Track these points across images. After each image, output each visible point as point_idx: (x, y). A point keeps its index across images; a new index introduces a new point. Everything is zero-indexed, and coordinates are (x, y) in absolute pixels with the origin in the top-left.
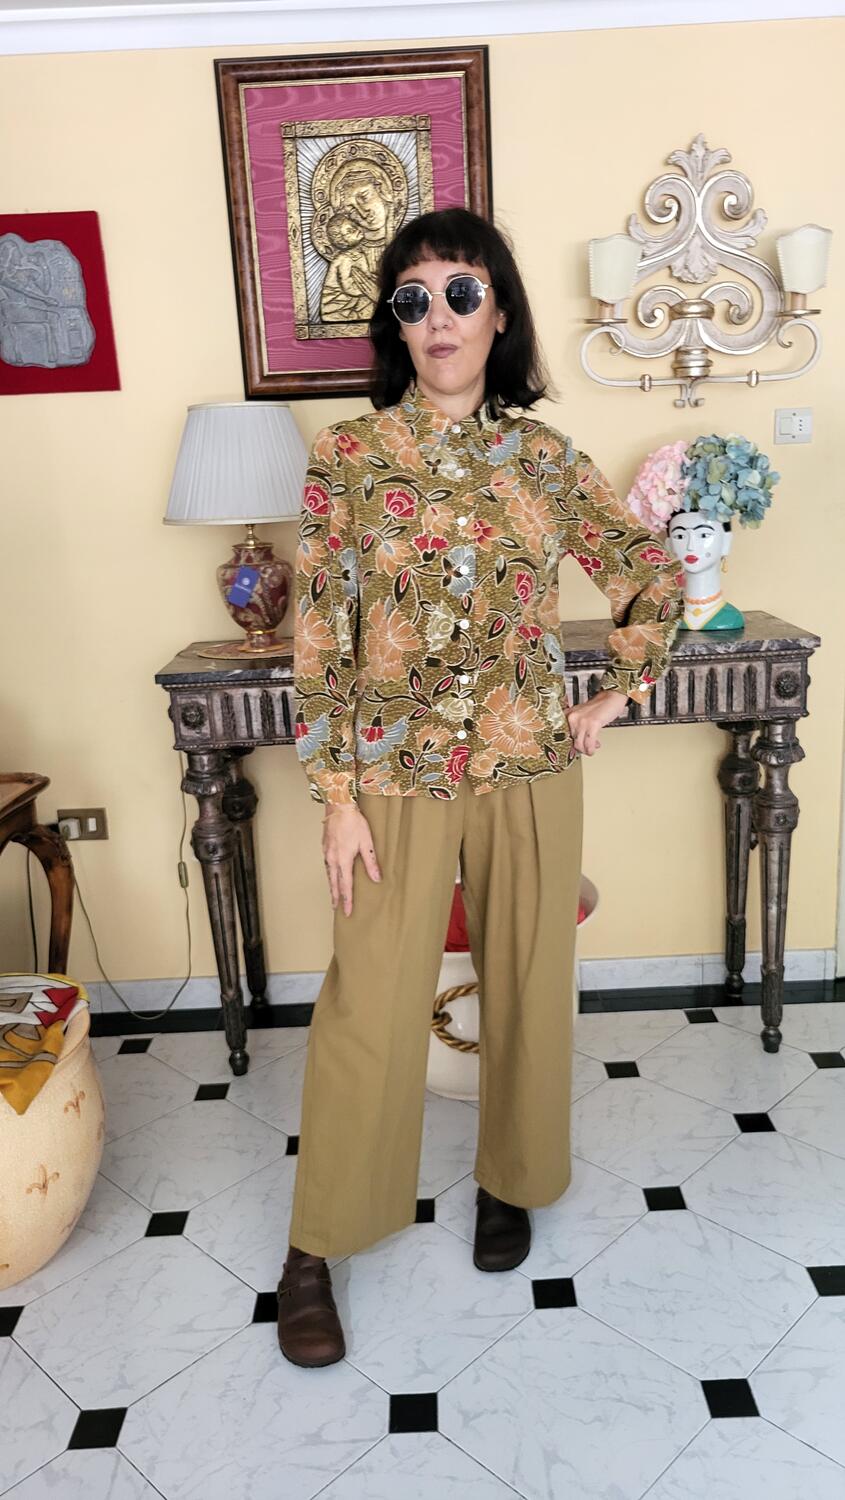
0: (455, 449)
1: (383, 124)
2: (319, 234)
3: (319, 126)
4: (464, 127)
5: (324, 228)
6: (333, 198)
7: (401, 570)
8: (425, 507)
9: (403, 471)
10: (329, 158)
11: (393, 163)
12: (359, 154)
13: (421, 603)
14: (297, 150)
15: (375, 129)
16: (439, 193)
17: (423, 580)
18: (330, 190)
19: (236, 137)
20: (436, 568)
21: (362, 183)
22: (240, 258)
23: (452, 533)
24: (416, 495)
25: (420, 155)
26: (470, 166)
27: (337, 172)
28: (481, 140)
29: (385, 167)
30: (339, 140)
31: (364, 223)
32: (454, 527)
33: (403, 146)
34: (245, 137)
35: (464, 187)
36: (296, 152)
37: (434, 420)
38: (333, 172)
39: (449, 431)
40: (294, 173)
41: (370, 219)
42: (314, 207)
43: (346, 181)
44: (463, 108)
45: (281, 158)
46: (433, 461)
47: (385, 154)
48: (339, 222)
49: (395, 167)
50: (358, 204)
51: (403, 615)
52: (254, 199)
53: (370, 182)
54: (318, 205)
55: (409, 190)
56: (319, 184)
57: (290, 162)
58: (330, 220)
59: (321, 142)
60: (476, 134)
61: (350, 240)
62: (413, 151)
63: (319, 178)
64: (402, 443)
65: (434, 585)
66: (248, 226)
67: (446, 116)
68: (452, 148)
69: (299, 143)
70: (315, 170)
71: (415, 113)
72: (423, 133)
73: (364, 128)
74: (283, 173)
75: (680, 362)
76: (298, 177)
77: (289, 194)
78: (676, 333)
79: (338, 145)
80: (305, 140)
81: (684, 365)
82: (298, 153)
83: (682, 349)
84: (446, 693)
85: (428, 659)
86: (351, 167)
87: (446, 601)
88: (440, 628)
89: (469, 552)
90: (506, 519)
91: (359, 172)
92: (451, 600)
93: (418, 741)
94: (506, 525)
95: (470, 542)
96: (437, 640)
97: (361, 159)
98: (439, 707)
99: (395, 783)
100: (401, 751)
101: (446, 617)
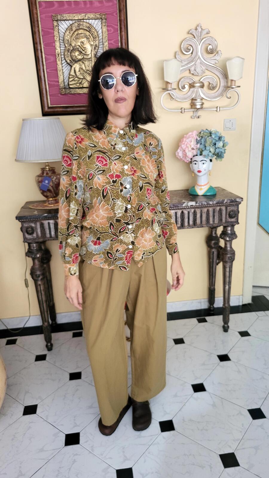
0: (122, 139)
1: (89, 16)
2: (67, 56)
3: (66, 16)
4: (118, 18)
5: (69, 53)
6: (72, 43)
7: (104, 187)
8: (112, 163)
9: (102, 148)
10: (70, 28)
12: (81, 27)
13: (113, 199)
14: (58, 25)
15: (87, 18)
16: (110, 42)
17: (112, 191)
18: (71, 40)
19: (36, 19)
20: (117, 186)
21: (82, 38)
22: (39, 64)
23: (122, 172)
24: (108, 158)
25: (103, 28)
26: (121, 32)
27: (73, 33)
28: (124, 23)
29: (90, 32)
30: (73, 21)
31: (83, 52)
32: (123, 169)
33: (97, 24)
34: (39, 19)
35: (118, 40)
37: (113, 129)
38: (72, 33)
39: (119, 133)
40: (57, 33)
41: (85, 51)
42: (65, 46)
43: (77, 37)
44: (118, 11)
45: (52, 28)
46: (113, 144)
47: (90, 27)
48: (74, 52)
49: (94, 32)
50: (81, 45)
51: (106, 204)
52: (43, 42)
53: (85, 37)
54: (67, 45)
55: (99, 40)
56: (67, 37)
57: (56, 29)
58: (71, 51)
59: (67, 22)
60: (123, 21)
61: (78, 58)
62: (100, 26)
63: (67, 35)
64: (101, 137)
65: (117, 192)
66: (41, 52)
67: (112, 14)
68: (114, 26)
69: (59, 22)
70: (65, 32)
71: (101, 12)
72: (104, 20)
73: (83, 18)
74: (54, 33)
75: (193, 103)
76: (59, 34)
77: (56, 41)
78: (192, 93)
79: (73, 23)
80: (61, 21)
81: (195, 104)
82: (59, 26)
83: (194, 99)
84: (124, 232)
85: (116, 219)
86: (78, 32)
87: (122, 198)
88: (120, 208)
89: (129, 179)
90: (141, 167)
91: (81, 33)
92: (123, 198)
93: (114, 249)
94: (141, 169)
95: (129, 175)
96: (119, 213)
97: (82, 29)
98: (122, 237)
99: (106, 264)
100: (107, 252)
101: (122, 204)
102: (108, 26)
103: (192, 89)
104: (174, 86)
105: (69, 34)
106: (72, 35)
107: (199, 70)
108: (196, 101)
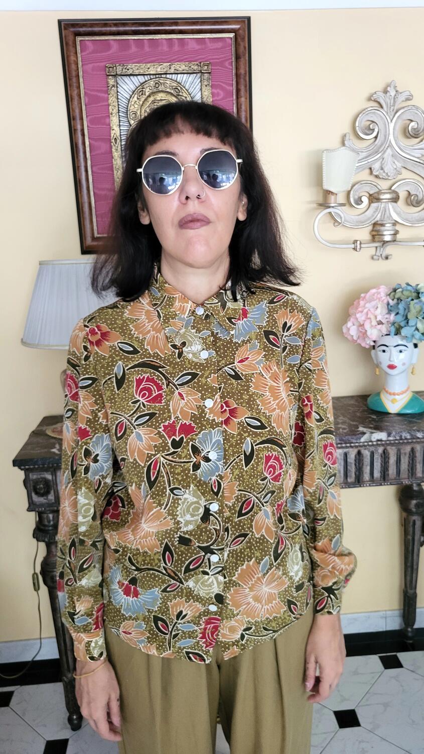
0: (199, 331)
1: (178, 68)
3: (133, 67)
4: (234, 72)
7: (150, 458)
8: (172, 392)
9: (150, 356)
10: (140, 90)
11: (184, 95)
12: (160, 88)
13: (172, 490)
14: (117, 83)
15: (172, 71)
17: (172, 467)
18: (141, 112)
19: (74, 74)
20: (184, 455)
22: (77, 157)
23: (199, 417)
24: (164, 381)
25: (203, 90)
26: (237, 98)
27: (146, 100)
28: (246, 81)
29: (179, 97)
30: (146, 78)
32: (202, 409)
33: (192, 83)
34: (81, 74)
36: (116, 85)
37: (177, 303)
38: (143, 99)
40: (115, 99)
42: (129, 124)
43: (151, 106)
44: (233, 59)
45: (106, 89)
46: (177, 343)
47: (179, 88)
51: (154, 502)
52: (87, 116)
54: (132, 122)
56: (133, 107)
57: (113, 92)
59: (134, 79)
60: (242, 77)
62: (199, 86)
63: (133, 103)
64: (149, 327)
65: (183, 471)
66: (83, 135)
67: (221, 64)
68: (225, 86)
69: (119, 79)
70: (130, 97)
71: (200, 61)
72: (205, 74)
73: (165, 70)
74: (108, 99)
75: (378, 231)
76: (118, 102)
77: (112, 114)
78: (374, 212)
79: (146, 81)
80: (123, 77)
81: (381, 233)
82: (118, 86)
83: (379, 223)
84: (197, 571)
85: (180, 537)
86: (155, 97)
87: (196, 486)
88: (191, 510)
89: (216, 436)
90: (251, 396)
91: (161, 100)
92: (200, 484)
93: (170, 609)
94: (251, 403)
95: (217, 425)
96: (188, 521)
97: (162, 91)
98: (191, 584)
99: (152, 644)
100: (154, 616)
101: (195, 500)
102: (213, 86)
103: (374, 205)
104: (341, 199)
105: (138, 101)
106: (143, 102)
107: (389, 168)
108: (382, 228)
